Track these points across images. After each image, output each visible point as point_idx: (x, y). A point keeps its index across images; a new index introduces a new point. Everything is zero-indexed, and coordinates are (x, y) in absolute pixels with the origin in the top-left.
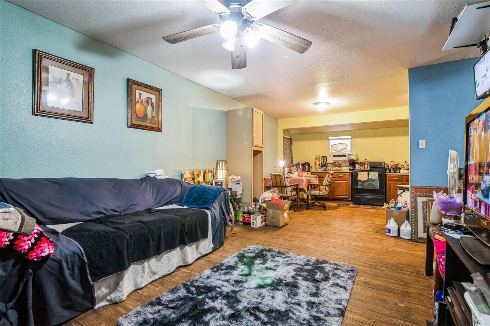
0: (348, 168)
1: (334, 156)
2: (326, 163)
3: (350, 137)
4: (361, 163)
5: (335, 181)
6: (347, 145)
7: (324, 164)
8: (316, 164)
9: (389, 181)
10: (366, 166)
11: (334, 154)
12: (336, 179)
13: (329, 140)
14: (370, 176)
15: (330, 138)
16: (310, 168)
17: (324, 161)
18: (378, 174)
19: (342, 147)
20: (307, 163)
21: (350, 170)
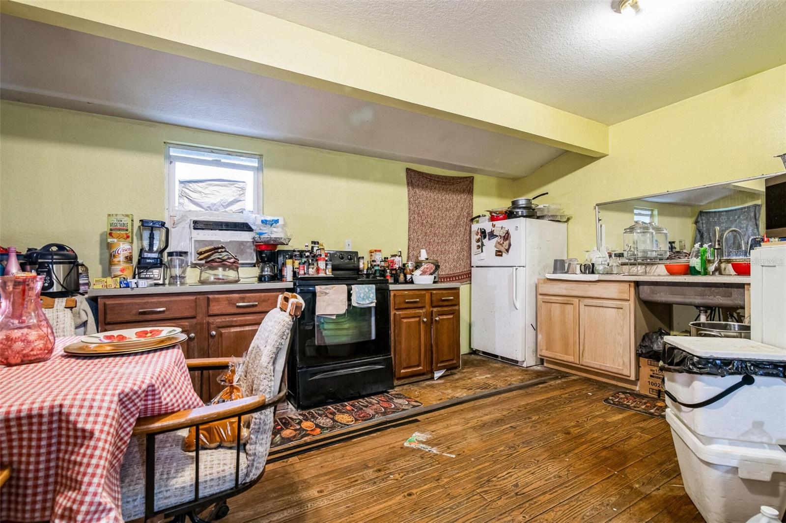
0: (256, 271)
1: (198, 225)
2: (161, 252)
3: (255, 163)
4: (302, 253)
5: (223, 331)
6: (243, 189)
7: (155, 255)
8: (112, 256)
9: (396, 309)
10: (322, 265)
11: (196, 219)
12: (228, 319)
13: (171, 160)
14: (353, 298)
15: (173, 152)
16: (78, 275)
17: (151, 245)
18: (374, 291)
19: (228, 194)
20: (61, 247)
21: (261, 279)
